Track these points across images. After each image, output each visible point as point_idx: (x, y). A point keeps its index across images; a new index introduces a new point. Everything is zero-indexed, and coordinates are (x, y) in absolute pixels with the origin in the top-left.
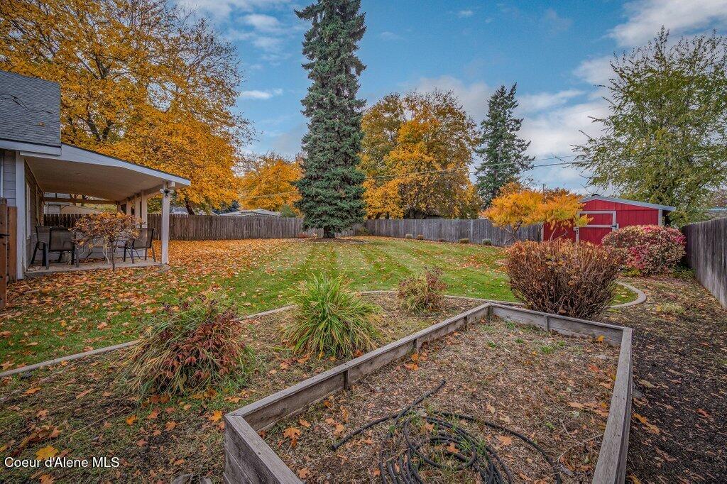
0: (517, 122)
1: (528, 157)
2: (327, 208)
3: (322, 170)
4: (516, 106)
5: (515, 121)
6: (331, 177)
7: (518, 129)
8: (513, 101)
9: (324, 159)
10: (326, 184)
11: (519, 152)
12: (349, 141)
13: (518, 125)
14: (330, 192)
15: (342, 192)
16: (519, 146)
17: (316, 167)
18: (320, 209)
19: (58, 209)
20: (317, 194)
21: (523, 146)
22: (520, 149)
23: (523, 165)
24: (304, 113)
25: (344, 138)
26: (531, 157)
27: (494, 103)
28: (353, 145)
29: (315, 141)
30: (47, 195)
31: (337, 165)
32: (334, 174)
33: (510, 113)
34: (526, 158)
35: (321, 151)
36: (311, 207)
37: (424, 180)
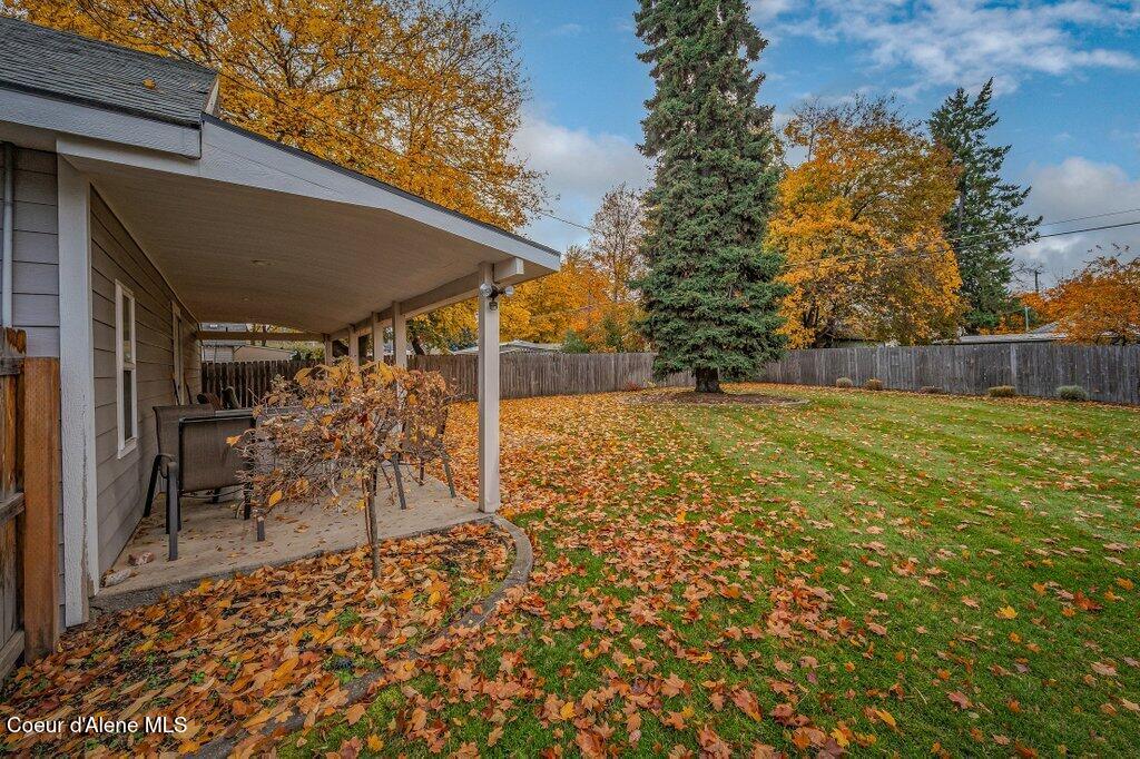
0: (996, 153)
1: (1025, 219)
2: (715, 331)
3: (695, 254)
4: (993, 123)
5: (991, 151)
6: (717, 266)
7: (997, 166)
8: (986, 113)
9: (702, 231)
10: (706, 282)
11: (1008, 210)
12: (751, 190)
13: (998, 159)
14: (718, 299)
15: (740, 299)
16: (1004, 198)
17: (684, 249)
18: (700, 334)
19: (229, 352)
20: (695, 303)
21: (1014, 197)
22: (1009, 204)
23: (1013, 236)
24: (641, 148)
25: (737, 186)
26: (1032, 219)
27: (941, 126)
28: (760, 198)
29: (679, 196)
30: (205, 326)
31: (726, 242)
32: (724, 260)
33: (979, 137)
34: (1021, 221)
35: (691, 216)
36: (678, 331)
37: (853, 270)
